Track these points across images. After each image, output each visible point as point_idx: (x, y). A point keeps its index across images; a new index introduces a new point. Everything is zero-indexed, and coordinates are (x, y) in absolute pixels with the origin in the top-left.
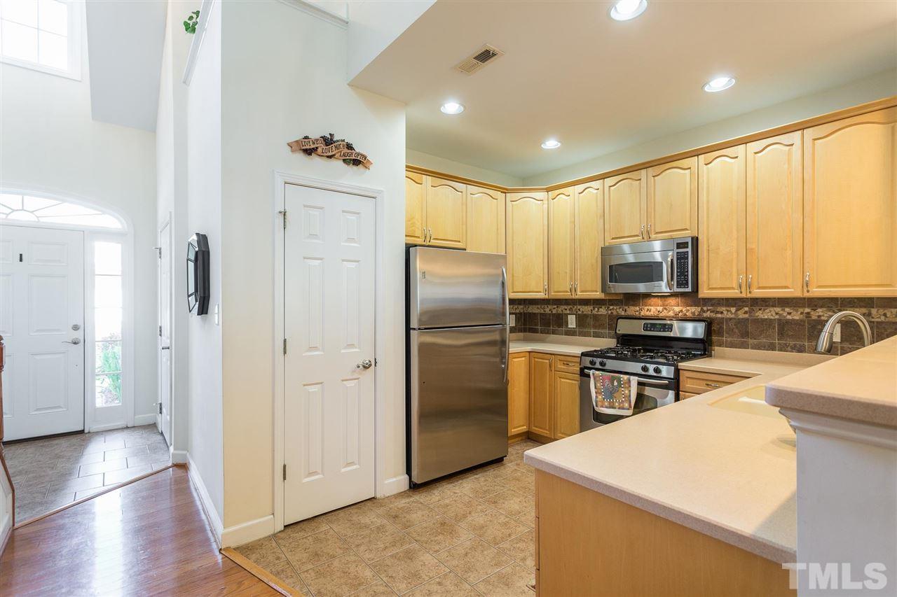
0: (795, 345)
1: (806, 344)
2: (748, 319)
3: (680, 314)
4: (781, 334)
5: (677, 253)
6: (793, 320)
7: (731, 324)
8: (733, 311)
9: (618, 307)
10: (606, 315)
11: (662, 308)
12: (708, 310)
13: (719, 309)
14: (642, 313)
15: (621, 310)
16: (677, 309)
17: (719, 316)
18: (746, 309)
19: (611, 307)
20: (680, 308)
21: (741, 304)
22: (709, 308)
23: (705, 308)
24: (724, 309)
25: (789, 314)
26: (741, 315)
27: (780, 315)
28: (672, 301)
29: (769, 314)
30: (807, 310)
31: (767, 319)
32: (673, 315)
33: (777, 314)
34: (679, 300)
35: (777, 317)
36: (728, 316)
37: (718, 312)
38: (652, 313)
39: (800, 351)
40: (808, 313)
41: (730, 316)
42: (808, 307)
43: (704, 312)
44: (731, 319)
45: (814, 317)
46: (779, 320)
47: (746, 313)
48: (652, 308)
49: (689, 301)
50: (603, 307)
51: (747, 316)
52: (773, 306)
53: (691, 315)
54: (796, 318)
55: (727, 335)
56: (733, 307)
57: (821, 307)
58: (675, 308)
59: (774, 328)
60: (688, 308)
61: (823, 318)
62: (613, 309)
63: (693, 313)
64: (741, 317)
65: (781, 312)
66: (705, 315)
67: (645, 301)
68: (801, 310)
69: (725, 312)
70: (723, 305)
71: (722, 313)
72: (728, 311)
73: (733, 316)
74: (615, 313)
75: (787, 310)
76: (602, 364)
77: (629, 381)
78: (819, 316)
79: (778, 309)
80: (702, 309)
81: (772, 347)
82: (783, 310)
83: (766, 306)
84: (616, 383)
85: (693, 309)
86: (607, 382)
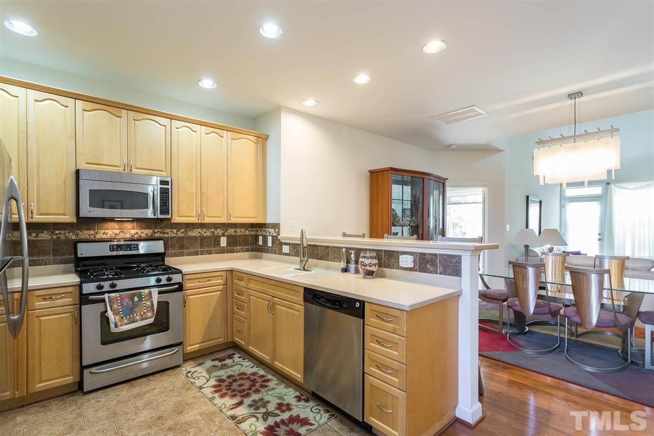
0: (208, 250)
1: (213, 249)
2: (184, 237)
3: (136, 236)
4: (202, 246)
5: (160, 188)
6: (207, 236)
7: (174, 241)
8: (175, 232)
9: (67, 232)
10: (49, 240)
11: (118, 231)
12: (158, 232)
13: (166, 231)
14: (98, 237)
15: (71, 234)
16: (133, 232)
17: (166, 235)
18: (183, 230)
19: (57, 232)
20: (135, 231)
21: (179, 227)
22: (159, 230)
23: (156, 231)
24: (169, 230)
25: (205, 232)
26: (180, 234)
27: (201, 233)
28: (129, 225)
29: (195, 233)
30: (213, 230)
31: (194, 236)
32: (129, 236)
33: (199, 233)
34: (135, 224)
35: (199, 235)
36: (171, 236)
37: (165, 233)
38: (109, 236)
39: (210, 254)
40: (213, 232)
41: (173, 235)
42: (214, 228)
43: (155, 233)
44: (173, 237)
45: (216, 234)
46: (200, 237)
47: (182, 233)
48: (109, 231)
49: (144, 225)
50: (45, 232)
51: (183, 235)
52: (197, 228)
53: (145, 236)
54: (208, 235)
55: (171, 249)
56: (175, 229)
57: (219, 228)
58: (131, 231)
59: (198, 242)
60: (143, 230)
61: (220, 234)
62: (60, 234)
63: (147, 235)
64: (179, 236)
65: (201, 232)
66: (156, 235)
67: (101, 225)
68: (210, 230)
69: (170, 233)
70: (168, 228)
71: (168, 233)
72: (172, 232)
73: (175, 235)
74: (62, 237)
75: (204, 230)
76: (113, 286)
77: (150, 293)
78: (218, 233)
79: (200, 230)
80: (153, 231)
81: (197, 253)
82: (202, 230)
83: (194, 228)
84: (136, 299)
85: (146, 231)
86: (126, 300)
